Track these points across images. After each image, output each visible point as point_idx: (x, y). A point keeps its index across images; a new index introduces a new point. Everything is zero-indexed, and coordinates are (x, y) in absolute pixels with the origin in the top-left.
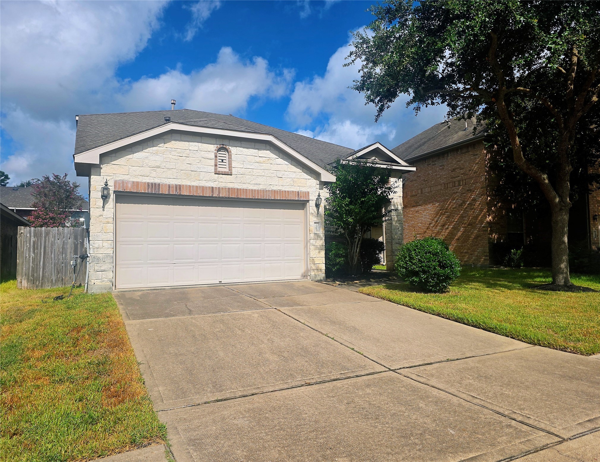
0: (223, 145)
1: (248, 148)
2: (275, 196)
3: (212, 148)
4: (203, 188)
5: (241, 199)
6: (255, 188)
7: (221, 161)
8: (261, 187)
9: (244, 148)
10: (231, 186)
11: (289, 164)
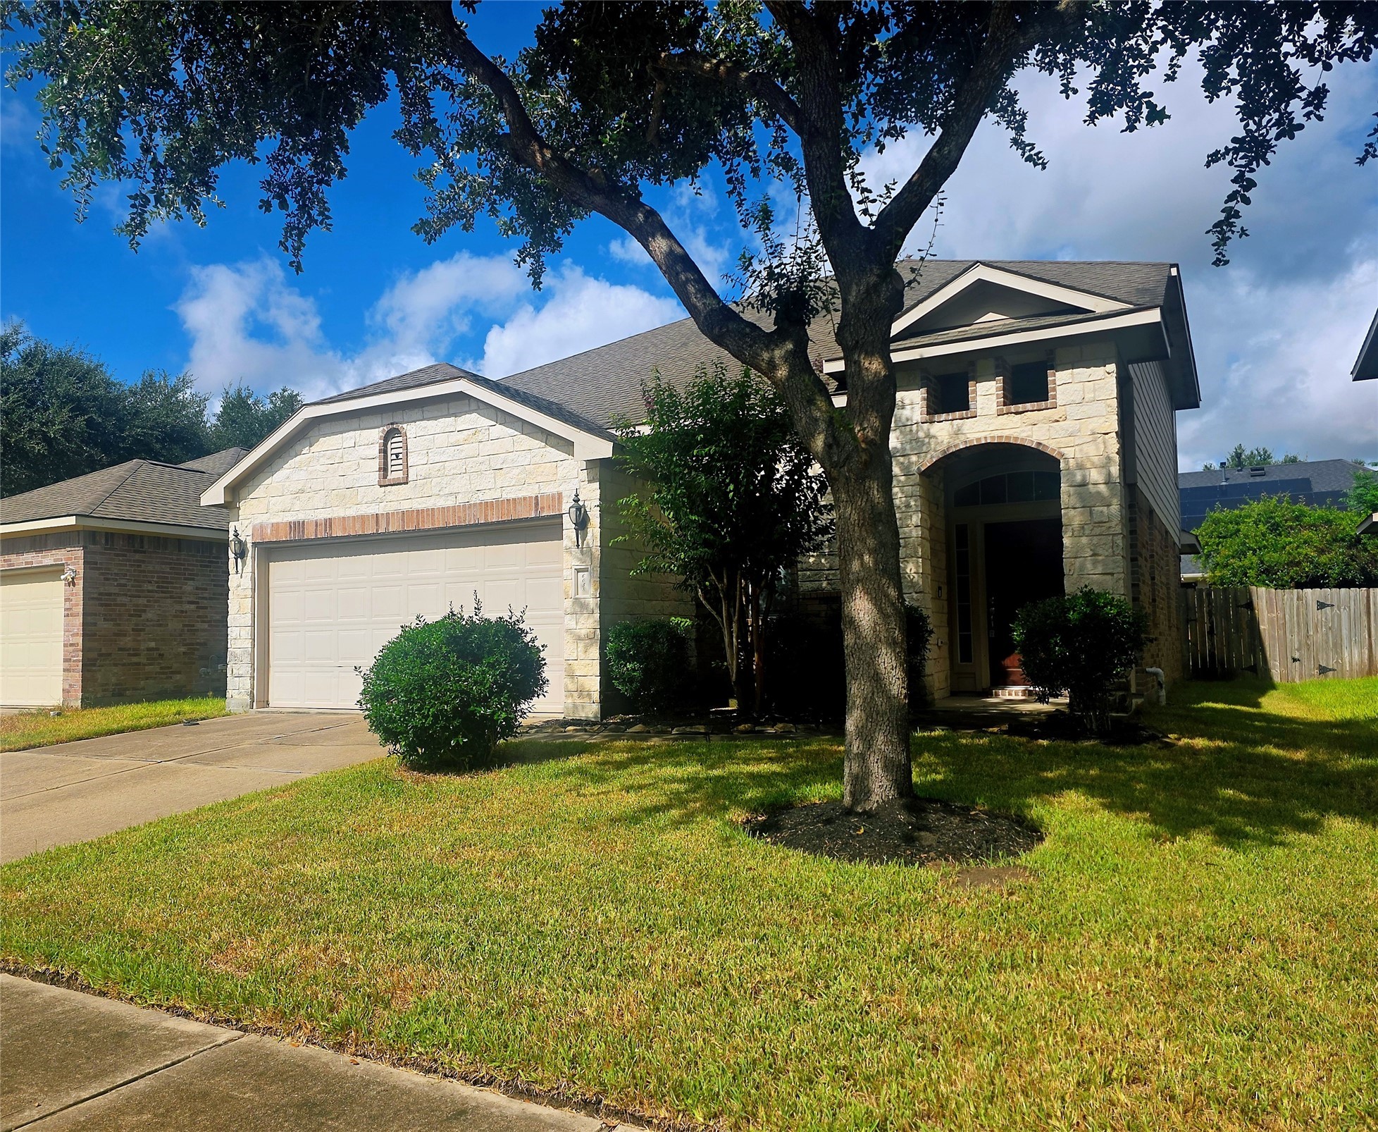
0: (392, 424)
1: (436, 418)
2: (486, 516)
3: (374, 435)
4: (363, 519)
5: (424, 530)
6: (450, 502)
7: (394, 457)
8: (461, 499)
9: (428, 419)
10: (406, 506)
11: (516, 433)
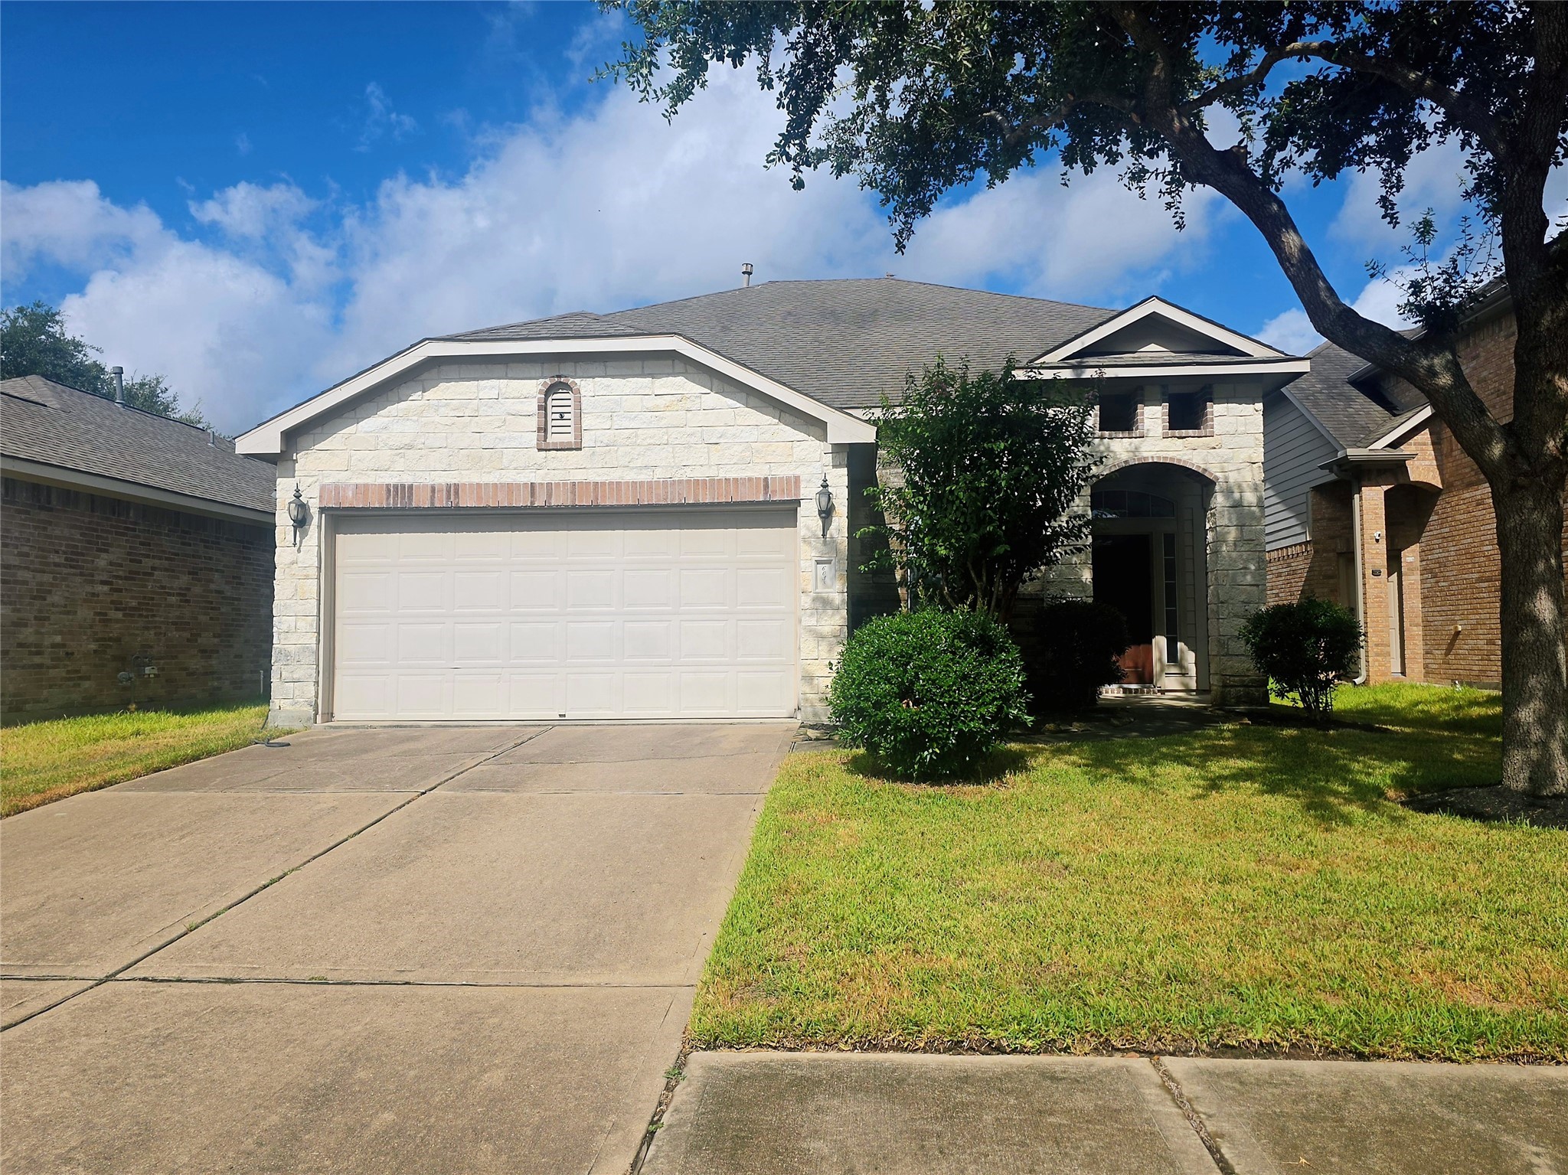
0: (559, 377)
1: (624, 377)
2: (696, 495)
3: (532, 388)
4: (510, 488)
5: (604, 507)
6: (644, 477)
7: (557, 416)
8: (659, 475)
9: (613, 377)
10: (578, 476)
11: (739, 405)
